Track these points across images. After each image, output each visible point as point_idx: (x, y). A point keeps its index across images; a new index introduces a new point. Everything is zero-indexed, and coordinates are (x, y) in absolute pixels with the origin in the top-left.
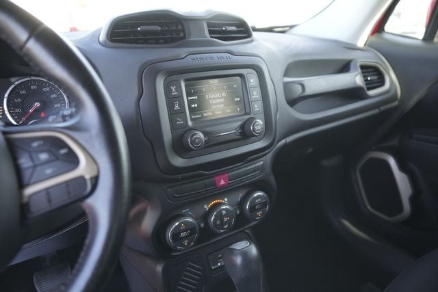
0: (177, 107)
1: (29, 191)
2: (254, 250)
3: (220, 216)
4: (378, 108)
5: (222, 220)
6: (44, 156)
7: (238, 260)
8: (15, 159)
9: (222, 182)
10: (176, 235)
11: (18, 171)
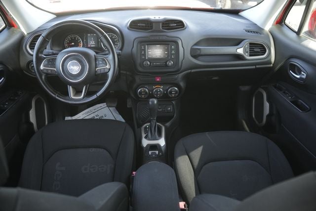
0: (143, 53)
1: (97, 69)
2: (156, 102)
3: (157, 91)
4: (256, 66)
5: (157, 93)
6: (101, 62)
7: (150, 103)
8: (96, 62)
9: (158, 80)
10: (140, 92)
11: (96, 64)
